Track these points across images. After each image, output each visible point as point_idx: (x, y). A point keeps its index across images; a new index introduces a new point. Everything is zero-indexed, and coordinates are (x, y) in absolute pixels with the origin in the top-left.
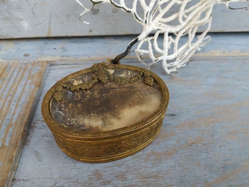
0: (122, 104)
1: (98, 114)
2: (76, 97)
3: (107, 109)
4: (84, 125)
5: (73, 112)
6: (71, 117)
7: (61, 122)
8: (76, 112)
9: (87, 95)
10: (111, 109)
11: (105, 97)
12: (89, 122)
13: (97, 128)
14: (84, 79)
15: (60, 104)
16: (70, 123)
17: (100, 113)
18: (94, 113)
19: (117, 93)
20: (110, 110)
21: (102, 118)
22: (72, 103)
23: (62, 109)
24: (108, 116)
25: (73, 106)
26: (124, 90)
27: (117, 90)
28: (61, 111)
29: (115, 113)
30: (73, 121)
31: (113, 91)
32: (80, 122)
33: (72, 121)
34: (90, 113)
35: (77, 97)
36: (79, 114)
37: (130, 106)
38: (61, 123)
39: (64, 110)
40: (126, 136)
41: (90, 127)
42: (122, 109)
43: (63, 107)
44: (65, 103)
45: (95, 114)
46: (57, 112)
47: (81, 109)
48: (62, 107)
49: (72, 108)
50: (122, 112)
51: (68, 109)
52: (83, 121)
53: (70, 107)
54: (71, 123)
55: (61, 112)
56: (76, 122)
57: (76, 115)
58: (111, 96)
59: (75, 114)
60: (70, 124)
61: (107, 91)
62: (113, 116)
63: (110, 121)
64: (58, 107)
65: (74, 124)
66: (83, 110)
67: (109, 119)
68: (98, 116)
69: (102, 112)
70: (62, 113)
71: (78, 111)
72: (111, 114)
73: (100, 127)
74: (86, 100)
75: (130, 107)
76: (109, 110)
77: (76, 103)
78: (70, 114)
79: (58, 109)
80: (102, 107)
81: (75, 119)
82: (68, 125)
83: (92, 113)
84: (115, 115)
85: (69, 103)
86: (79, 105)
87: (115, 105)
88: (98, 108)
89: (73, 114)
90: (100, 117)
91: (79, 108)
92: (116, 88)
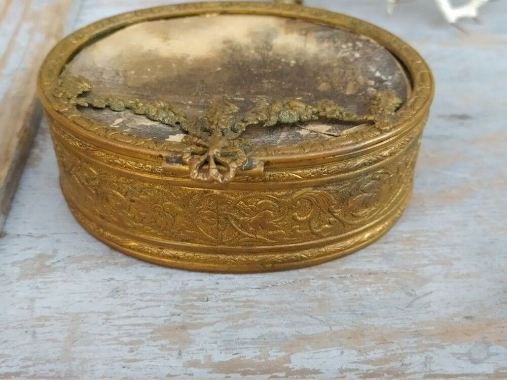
0: (200, 69)
1: (278, 60)
3: (248, 67)
4: (321, 40)
5: (345, 72)
6: (352, 60)
7: (376, 50)
8: (336, 71)
11: (238, 93)
13: (289, 31)
16: (354, 46)
17: (271, 62)
18: (288, 64)
20: (241, 64)
21: (269, 50)
22: (343, 95)
23: (376, 83)
24: (253, 51)
25: (341, 88)
27: (190, 102)
28: (379, 78)
29: (232, 55)
30: (345, 50)
31: (206, 102)
32: (329, 48)
33: (349, 51)
34: (297, 65)
36: (328, 67)
37: (181, 61)
38: (375, 48)
39: (370, 79)
41: (306, 35)
42: (207, 59)
43: (371, 86)
44: (366, 95)
45: (285, 62)
46: (390, 77)
47: (319, 78)
48: (375, 88)
49: (346, 83)
51: (358, 83)
52: (321, 50)
53: (350, 86)
54: (350, 45)
55: (378, 74)
56: (337, 49)
57: (335, 65)
59: (337, 67)
60: (354, 42)
62: (241, 50)
63: (253, 41)
64: (387, 88)
65: (346, 42)
66: (316, 74)
67: (253, 46)
68: (278, 55)
69: (265, 62)
70: (375, 72)
71: (330, 74)
72: (242, 56)
73: (282, 31)
75: (183, 58)
76: (243, 65)
77: (334, 94)
78: (353, 69)
79: (387, 83)
80: (260, 74)
81: (340, 55)
82: (360, 40)
83: (292, 65)
85: (353, 96)
86: (323, 87)
87: (220, 70)
88: (271, 73)
89: (343, 68)
90: (273, 54)
91: (327, 82)
92: (191, 105)
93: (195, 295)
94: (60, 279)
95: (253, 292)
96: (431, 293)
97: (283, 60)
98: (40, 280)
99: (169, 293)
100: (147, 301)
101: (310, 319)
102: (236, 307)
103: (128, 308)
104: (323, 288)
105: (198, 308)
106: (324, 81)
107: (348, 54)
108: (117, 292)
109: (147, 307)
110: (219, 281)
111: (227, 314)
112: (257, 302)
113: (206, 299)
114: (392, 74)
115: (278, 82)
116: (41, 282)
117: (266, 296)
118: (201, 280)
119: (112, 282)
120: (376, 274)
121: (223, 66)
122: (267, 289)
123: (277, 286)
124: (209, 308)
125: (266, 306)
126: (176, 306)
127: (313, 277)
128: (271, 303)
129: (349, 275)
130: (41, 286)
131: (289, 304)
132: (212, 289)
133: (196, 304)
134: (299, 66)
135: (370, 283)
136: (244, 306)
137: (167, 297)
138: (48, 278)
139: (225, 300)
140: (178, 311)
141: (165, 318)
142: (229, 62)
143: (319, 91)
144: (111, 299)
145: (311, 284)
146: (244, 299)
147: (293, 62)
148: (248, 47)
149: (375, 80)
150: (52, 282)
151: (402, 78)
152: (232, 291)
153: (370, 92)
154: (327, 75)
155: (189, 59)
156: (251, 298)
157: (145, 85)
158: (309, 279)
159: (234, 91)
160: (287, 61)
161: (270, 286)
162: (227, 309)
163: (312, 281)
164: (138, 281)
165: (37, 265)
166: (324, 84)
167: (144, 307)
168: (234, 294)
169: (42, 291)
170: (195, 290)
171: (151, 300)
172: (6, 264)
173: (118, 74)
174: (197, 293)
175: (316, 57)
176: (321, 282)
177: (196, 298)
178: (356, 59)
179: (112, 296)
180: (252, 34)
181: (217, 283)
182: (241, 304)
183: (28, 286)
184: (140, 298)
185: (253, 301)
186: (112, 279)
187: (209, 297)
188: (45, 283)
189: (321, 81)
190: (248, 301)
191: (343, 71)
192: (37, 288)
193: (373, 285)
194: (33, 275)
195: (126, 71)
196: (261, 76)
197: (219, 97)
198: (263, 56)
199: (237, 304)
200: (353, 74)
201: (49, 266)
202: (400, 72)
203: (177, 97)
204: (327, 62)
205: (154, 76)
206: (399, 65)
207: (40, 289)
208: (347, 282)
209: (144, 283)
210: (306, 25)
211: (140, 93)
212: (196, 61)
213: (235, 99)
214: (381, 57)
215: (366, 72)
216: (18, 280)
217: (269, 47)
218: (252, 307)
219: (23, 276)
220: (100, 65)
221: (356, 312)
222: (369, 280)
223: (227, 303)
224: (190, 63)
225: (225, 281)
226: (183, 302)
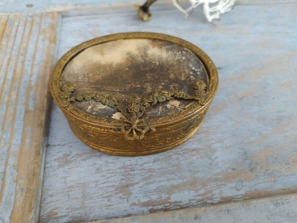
0: (120, 70)
1: (151, 62)
2: (177, 88)
3: (139, 67)
4: (168, 50)
5: (180, 68)
6: (182, 61)
7: (192, 55)
8: (176, 67)
10: (135, 66)
11: (137, 83)
12: (161, 53)
13: (154, 46)
14: (164, 109)
16: (182, 53)
17: (148, 63)
18: (155, 64)
19: (120, 86)
20: (136, 65)
21: (147, 57)
22: (181, 80)
23: (193, 73)
24: (140, 58)
25: (180, 77)
27: (118, 90)
28: (194, 70)
29: (131, 61)
31: (125, 89)
32: (171, 55)
33: (179, 56)
34: (159, 65)
36: (172, 65)
37: (110, 66)
38: (191, 54)
39: (191, 71)
41: (161, 48)
42: (122, 64)
46: (199, 70)
47: (169, 71)
48: (193, 76)
49: (181, 74)
51: (186, 73)
52: (168, 56)
53: (183, 75)
54: (180, 53)
55: (193, 68)
57: (175, 64)
58: (130, 83)
59: (176, 64)
60: (181, 51)
62: (135, 58)
63: (139, 52)
64: (198, 76)
65: (178, 51)
66: (168, 69)
67: (139, 55)
68: (151, 59)
69: (146, 64)
70: (192, 67)
72: (136, 61)
73: (151, 46)
74: (164, 82)
75: (111, 64)
76: (137, 66)
78: (183, 66)
79: (198, 73)
81: (177, 58)
82: (184, 50)
83: (157, 65)
85: (185, 81)
86: (172, 76)
87: (128, 70)
88: (149, 70)
89: (179, 65)
90: (149, 59)
91: (173, 73)
92: (119, 92)
93: (129, 168)
94: (75, 166)
95: (151, 164)
96: (218, 157)
97: (153, 62)
98: (67, 167)
99: (119, 168)
100: (111, 173)
101: (175, 176)
102: (146, 172)
103: (104, 178)
104: (177, 159)
105: (131, 175)
107: (179, 58)
108: (98, 170)
109: (111, 177)
110: (137, 160)
111: (143, 177)
112: (154, 169)
113: (133, 170)
114: (199, 68)
115: (153, 75)
116: (68, 169)
117: (156, 166)
118: (130, 160)
119: (96, 165)
120: (196, 150)
121: (129, 67)
122: (156, 162)
123: (159, 160)
124: (136, 174)
125: (157, 171)
126: (123, 175)
127: (173, 154)
128: (159, 169)
129: (186, 152)
130: (68, 170)
131: (165, 168)
132: (135, 164)
133: (130, 172)
134: (160, 65)
135: (195, 155)
136: (148, 172)
137: (119, 171)
138: (70, 166)
139: (141, 170)
140: (124, 177)
141: (119, 182)
142: (131, 65)
143: (170, 78)
144: (97, 174)
145: (173, 158)
146: (148, 168)
147: (157, 63)
148: (137, 56)
149: (193, 72)
150: (71, 168)
151: (203, 70)
152: (143, 164)
153: (191, 78)
154: (173, 70)
155: (114, 64)
156: (151, 167)
157: (97, 81)
158: (171, 155)
159: (135, 82)
160: (155, 63)
161: (157, 160)
162: (142, 174)
163: (172, 156)
164: (106, 164)
165: (64, 160)
166: (172, 75)
167: (110, 176)
168: (144, 166)
169: (69, 173)
170: (129, 166)
171: (112, 173)
172: (51, 161)
173: (85, 76)
174: (130, 167)
175: (167, 59)
176: (176, 156)
177: (129, 170)
178: (183, 61)
179: (97, 173)
180: (139, 49)
181: (137, 161)
182: (147, 171)
183: (63, 171)
184: (108, 172)
185: (152, 169)
186: (95, 164)
187: (135, 168)
188: (69, 169)
189: (170, 73)
190: (150, 169)
191: (178, 67)
192: (66, 172)
193: (196, 155)
194: (64, 165)
195: (88, 74)
196: (146, 72)
197: (130, 85)
198: (144, 60)
199: (146, 171)
200: (183, 68)
201: (70, 160)
202: (202, 67)
203: (112, 87)
204: (171, 62)
205: (101, 76)
206: (201, 63)
207: (67, 172)
208: (186, 155)
209: (108, 164)
210: (160, 43)
211: (96, 86)
212: (117, 65)
213: (137, 86)
214: (193, 59)
215: (189, 68)
216: (58, 168)
217: (146, 55)
218: (152, 172)
219: (60, 166)
220: (76, 72)
221: (191, 171)
222: (194, 153)
223: (142, 171)
224: (115, 67)
225: (140, 160)
226: (125, 172)
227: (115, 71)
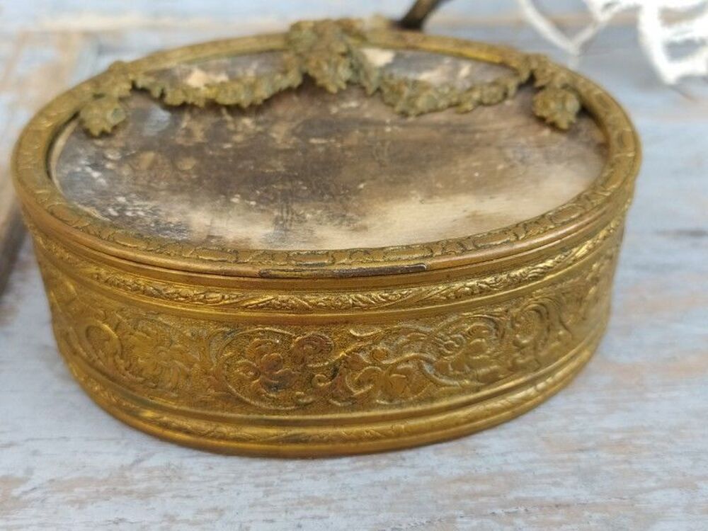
0: (394, 184)
1: (262, 203)
2: (182, 132)
3: (313, 192)
5: (149, 182)
8: (163, 184)
9: (235, 132)
10: (331, 194)
11: (322, 149)
12: (211, 223)
15: (104, 148)
17: (274, 201)
18: (245, 197)
19: (383, 142)
20: (327, 197)
21: (277, 220)
22: (159, 152)
23: (104, 165)
24: (308, 216)
25: (160, 161)
26: (420, 134)
27: (388, 129)
28: (96, 171)
29: (346, 209)
30: (141, 209)
31: (364, 132)
32: (169, 215)
33: (135, 207)
34: (229, 196)
35: (189, 133)
36: (173, 190)
37: (431, 193)
39: (111, 170)
40: (374, 294)
42: (387, 200)
43: (112, 161)
44: (124, 149)
45: (249, 200)
46: (79, 169)
47: (194, 177)
48: (108, 158)
49: (150, 169)
50: (384, 209)
51: (133, 168)
52: (184, 213)
53: (145, 165)
54: (129, 214)
55: (96, 175)
56: (154, 212)
57: (163, 193)
58: (350, 148)
61: (335, 128)
62: (332, 218)
63: (312, 232)
64: (90, 157)
66: (199, 182)
67: (311, 225)
68: (263, 211)
69: (286, 200)
70: (99, 177)
71: (174, 182)
72: (327, 209)
74: (224, 150)
75: (430, 197)
76: (323, 194)
77: (174, 153)
78: (134, 184)
79: (88, 163)
80: (291, 181)
83: (238, 196)
84: (344, 216)
85: (146, 148)
86: (188, 164)
87: (359, 184)
88: (273, 183)
89: (150, 187)
90: (271, 213)
91: (183, 171)
92: (384, 124)
106: (187, 172)
121: (357, 192)
134: (225, 194)
142: (349, 199)
147: (235, 200)
148: (319, 222)
149: (103, 168)
153: (119, 153)
159: (330, 153)
173: (522, 161)
175: (194, 205)
189: (192, 172)
191: (152, 184)
195: (511, 167)
196: (288, 178)
197: (348, 142)
200: (136, 179)
204: (176, 198)
227: (408, 182)
